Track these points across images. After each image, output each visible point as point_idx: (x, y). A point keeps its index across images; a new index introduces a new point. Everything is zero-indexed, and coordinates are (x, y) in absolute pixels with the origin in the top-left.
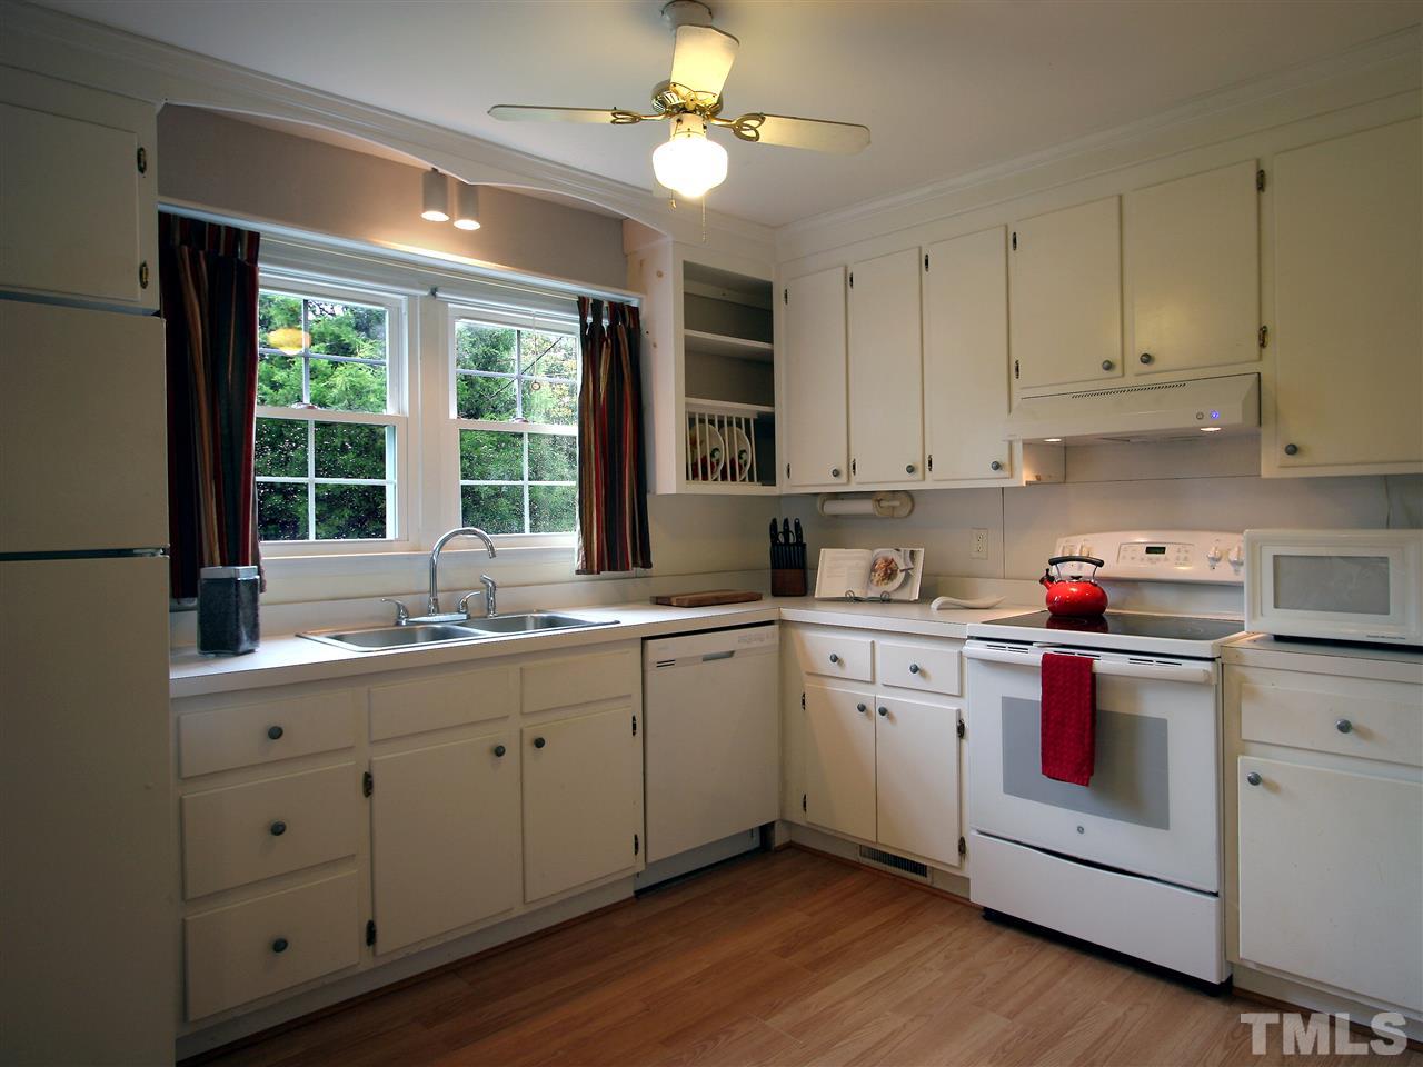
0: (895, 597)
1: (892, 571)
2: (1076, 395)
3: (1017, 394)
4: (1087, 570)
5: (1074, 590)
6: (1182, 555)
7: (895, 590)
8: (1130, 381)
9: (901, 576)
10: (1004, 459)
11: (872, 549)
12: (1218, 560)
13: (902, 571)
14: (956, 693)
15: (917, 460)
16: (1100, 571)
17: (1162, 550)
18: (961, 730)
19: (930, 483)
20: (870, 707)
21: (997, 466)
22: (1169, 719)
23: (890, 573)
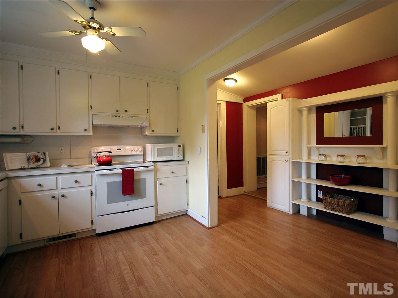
0: (42, 166)
1: (38, 159)
2: (109, 116)
3: (91, 114)
4: (108, 154)
5: (105, 158)
6: (125, 150)
7: (42, 164)
8: (121, 115)
9: (42, 160)
10: (87, 128)
11: (26, 153)
12: (132, 150)
13: (42, 159)
14: (91, 185)
15: (54, 126)
16: (111, 154)
17: (120, 149)
18: (92, 194)
19: (59, 133)
20: (56, 196)
21: (86, 130)
22: (146, 178)
23: (38, 160)
